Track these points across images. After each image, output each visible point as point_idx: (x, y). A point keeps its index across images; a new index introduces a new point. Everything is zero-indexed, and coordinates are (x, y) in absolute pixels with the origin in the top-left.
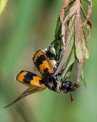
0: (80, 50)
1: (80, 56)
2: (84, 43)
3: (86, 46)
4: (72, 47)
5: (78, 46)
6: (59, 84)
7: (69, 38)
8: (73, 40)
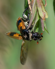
0: (42, 12)
1: (42, 15)
2: (43, 8)
3: (45, 10)
4: (36, 11)
5: (40, 9)
6: (31, 35)
7: (34, 6)
8: (36, 7)
